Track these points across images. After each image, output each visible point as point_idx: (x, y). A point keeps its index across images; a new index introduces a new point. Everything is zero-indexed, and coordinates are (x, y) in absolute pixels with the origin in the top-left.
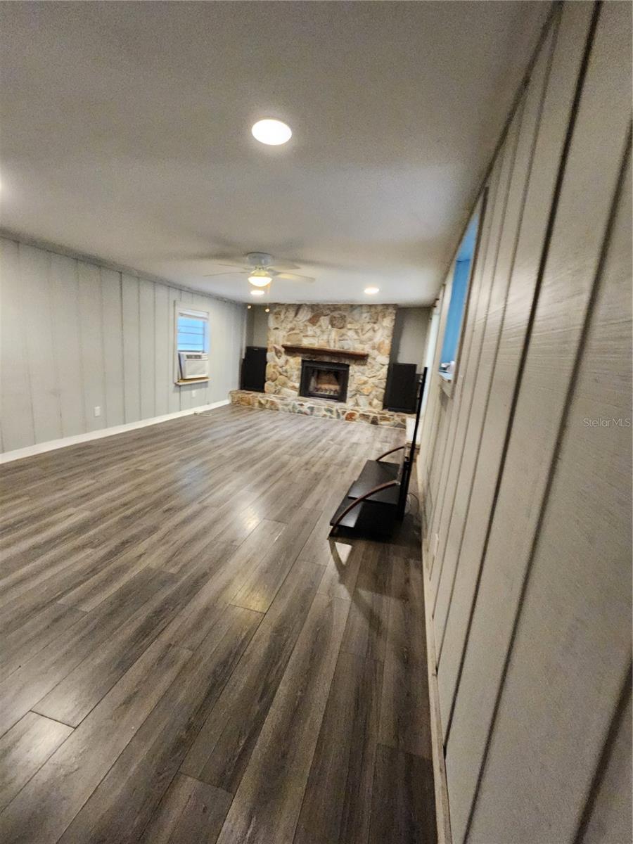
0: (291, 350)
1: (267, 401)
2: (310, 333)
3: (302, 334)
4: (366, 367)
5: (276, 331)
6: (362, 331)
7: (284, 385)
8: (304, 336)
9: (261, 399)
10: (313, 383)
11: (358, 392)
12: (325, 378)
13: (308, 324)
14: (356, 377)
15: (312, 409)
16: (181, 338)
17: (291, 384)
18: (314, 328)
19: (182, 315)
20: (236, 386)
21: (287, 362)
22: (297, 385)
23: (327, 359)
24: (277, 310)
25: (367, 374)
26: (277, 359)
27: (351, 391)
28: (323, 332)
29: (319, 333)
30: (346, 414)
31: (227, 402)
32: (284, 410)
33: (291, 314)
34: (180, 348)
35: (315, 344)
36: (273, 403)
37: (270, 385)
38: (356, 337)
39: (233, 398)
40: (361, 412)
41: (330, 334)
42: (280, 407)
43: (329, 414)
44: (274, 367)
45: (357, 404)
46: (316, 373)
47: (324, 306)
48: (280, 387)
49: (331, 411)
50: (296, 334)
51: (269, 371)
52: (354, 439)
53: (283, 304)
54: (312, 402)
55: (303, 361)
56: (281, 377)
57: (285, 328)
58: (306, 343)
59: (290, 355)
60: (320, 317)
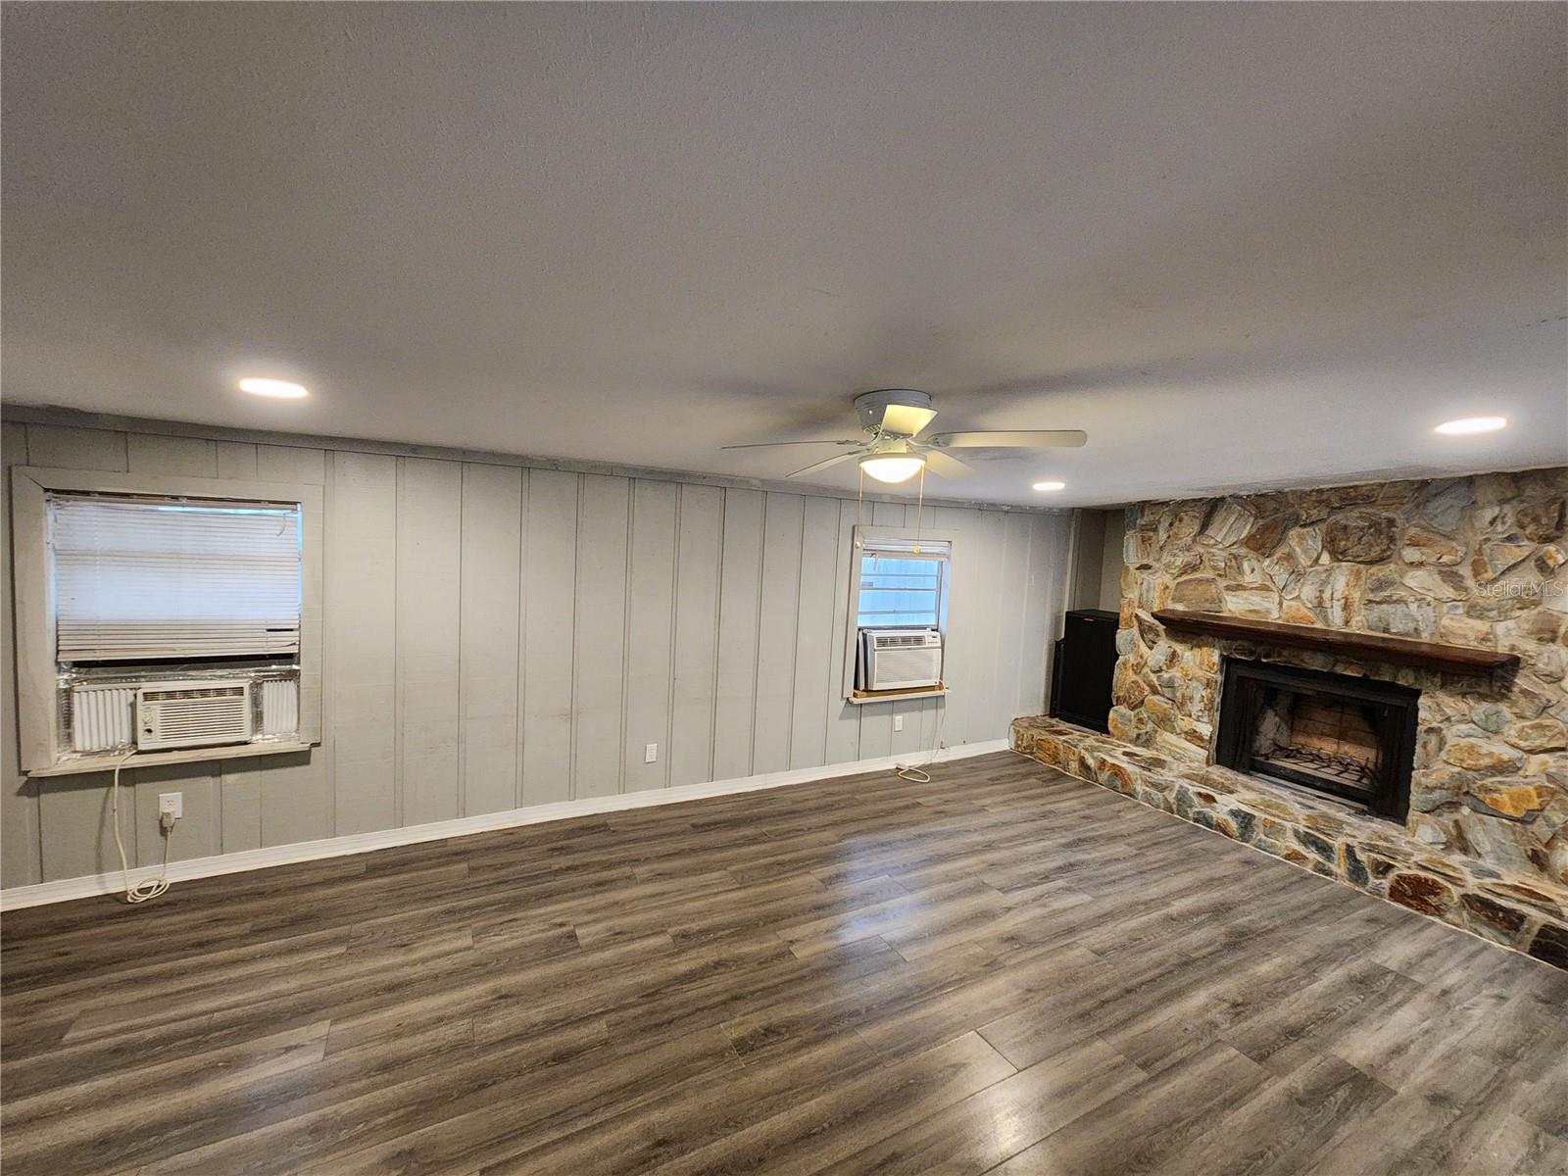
0: (1185, 628)
1: (1103, 762)
2: (1248, 579)
3: (1222, 583)
4: (1504, 708)
5: (1145, 574)
6: (1476, 573)
7: (1164, 721)
8: (1228, 588)
9: (1087, 756)
10: (1271, 728)
11: (1457, 796)
12: (1323, 718)
13: (1243, 551)
14: (1451, 741)
15: (1246, 821)
16: (864, 599)
17: (1185, 724)
18: (1267, 562)
19: (873, 553)
20: (1037, 707)
21: (1173, 658)
22: (1206, 729)
23: (1316, 663)
24: (1147, 518)
25: (1511, 731)
26: (1143, 648)
27: (1430, 789)
28: (1297, 575)
29: (1281, 577)
30: (1392, 876)
31: (1005, 744)
32: (1148, 798)
33: (1188, 528)
34: (863, 621)
35: (1268, 611)
36: (1117, 772)
37: (1123, 716)
38: (1448, 592)
39: (1019, 737)
40: (1472, 885)
41: (1324, 583)
42: (1140, 787)
43: (1313, 855)
44: (1138, 669)
45: (1460, 842)
46: (1284, 703)
47: (1302, 496)
48: (1150, 726)
49: (1325, 850)
50: (1200, 581)
51: (1123, 677)
52: (1360, 1047)
53: (1165, 503)
54: (1250, 796)
55: (1227, 661)
56: (1155, 698)
57: (1168, 566)
58: (1236, 606)
59: (1183, 642)
60: (1286, 529)
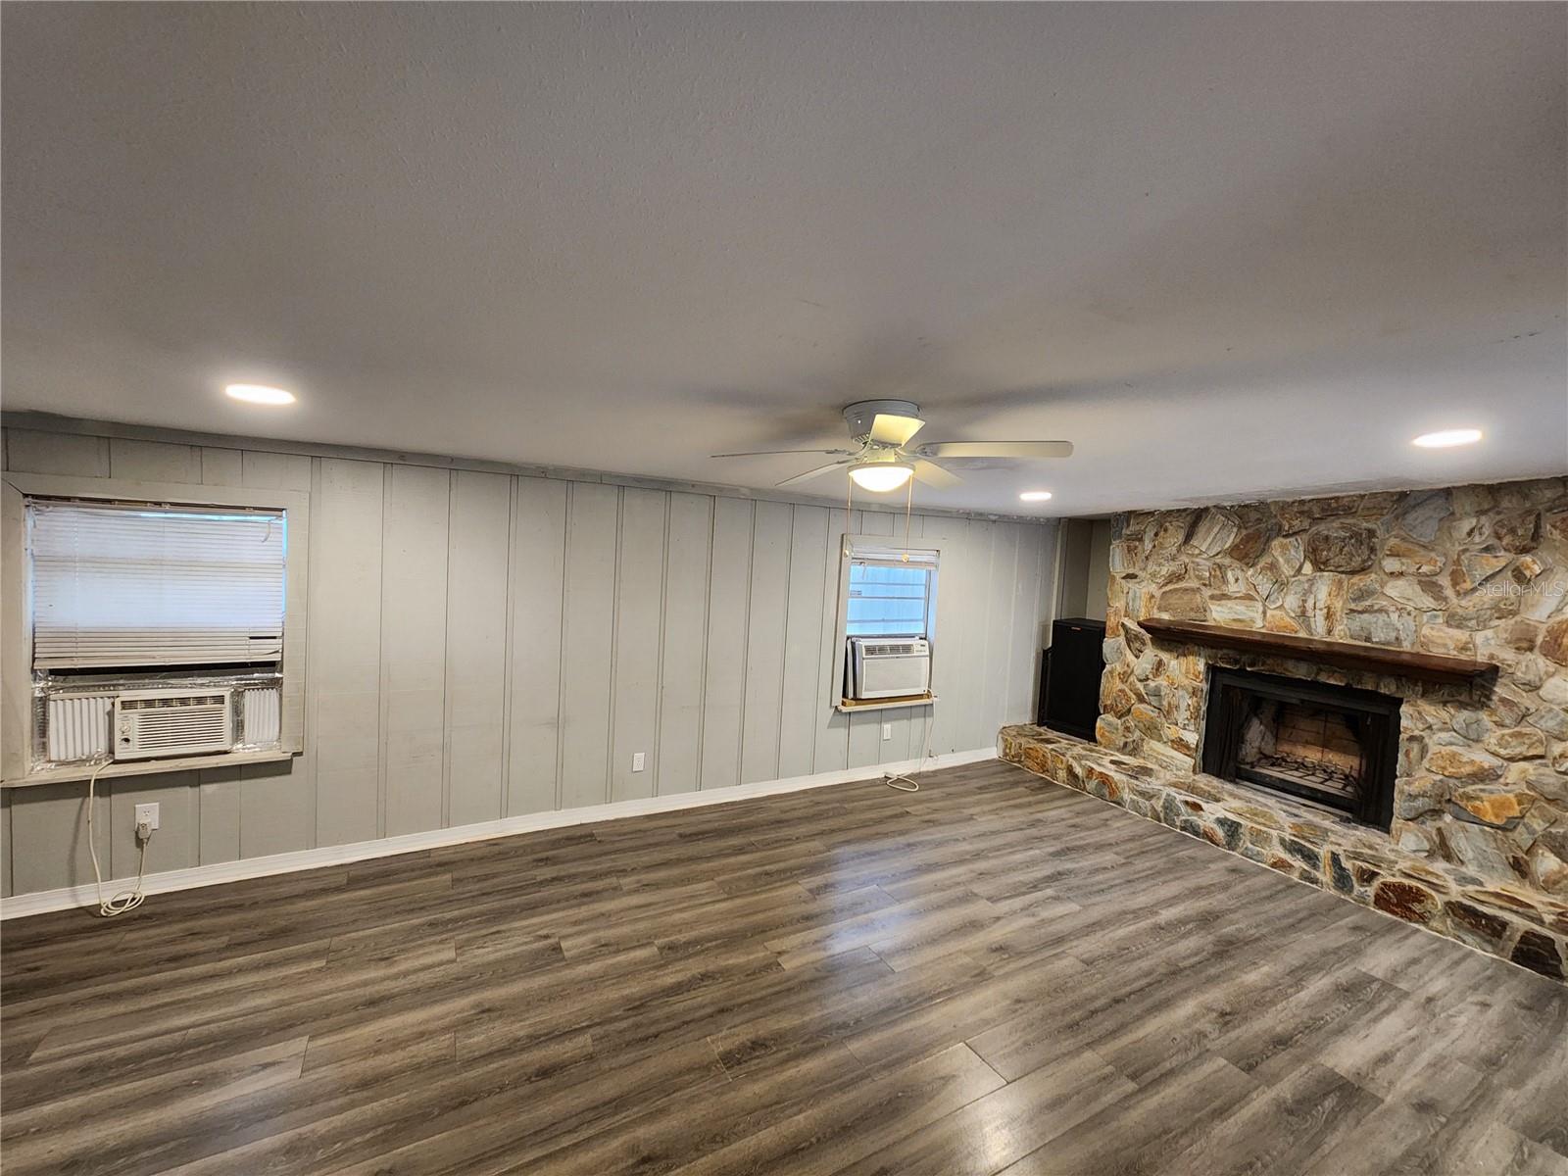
0: (1171, 637)
1: (1091, 771)
2: (1232, 588)
3: (1207, 592)
4: (1484, 716)
5: (1131, 583)
6: (1455, 584)
7: (1151, 730)
8: (1212, 597)
9: (1075, 764)
10: (1256, 735)
11: (1441, 803)
12: (1307, 726)
13: (1227, 561)
14: (1433, 749)
15: (1232, 829)
16: (852, 607)
17: (1171, 732)
18: (1251, 571)
19: (862, 561)
20: (1025, 716)
21: (1159, 666)
22: (1192, 738)
23: (1300, 671)
24: (1133, 528)
25: (1491, 739)
26: (1130, 657)
27: (1412, 797)
28: (1281, 585)
29: (1265, 586)
30: (1377, 883)
31: (993, 753)
32: (1136, 807)
33: (1173, 538)
34: (852, 630)
35: (1253, 621)
36: (1105, 780)
37: (1110, 724)
38: (1428, 602)
39: (1007, 746)
40: (1455, 892)
41: (1307, 592)
42: (1127, 796)
43: (1299, 863)
44: (1124, 677)
45: (1442, 849)
46: (1269, 711)
47: (1284, 507)
48: (1137, 734)
49: (1311, 858)
50: (1186, 590)
51: (1110, 686)
52: (1347, 1056)
53: (1151, 514)
54: (1236, 804)
55: (1212, 670)
56: (1142, 706)
57: (1153, 575)
58: (1221, 616)
59: (1169, 650)
60: (1269, 540)
